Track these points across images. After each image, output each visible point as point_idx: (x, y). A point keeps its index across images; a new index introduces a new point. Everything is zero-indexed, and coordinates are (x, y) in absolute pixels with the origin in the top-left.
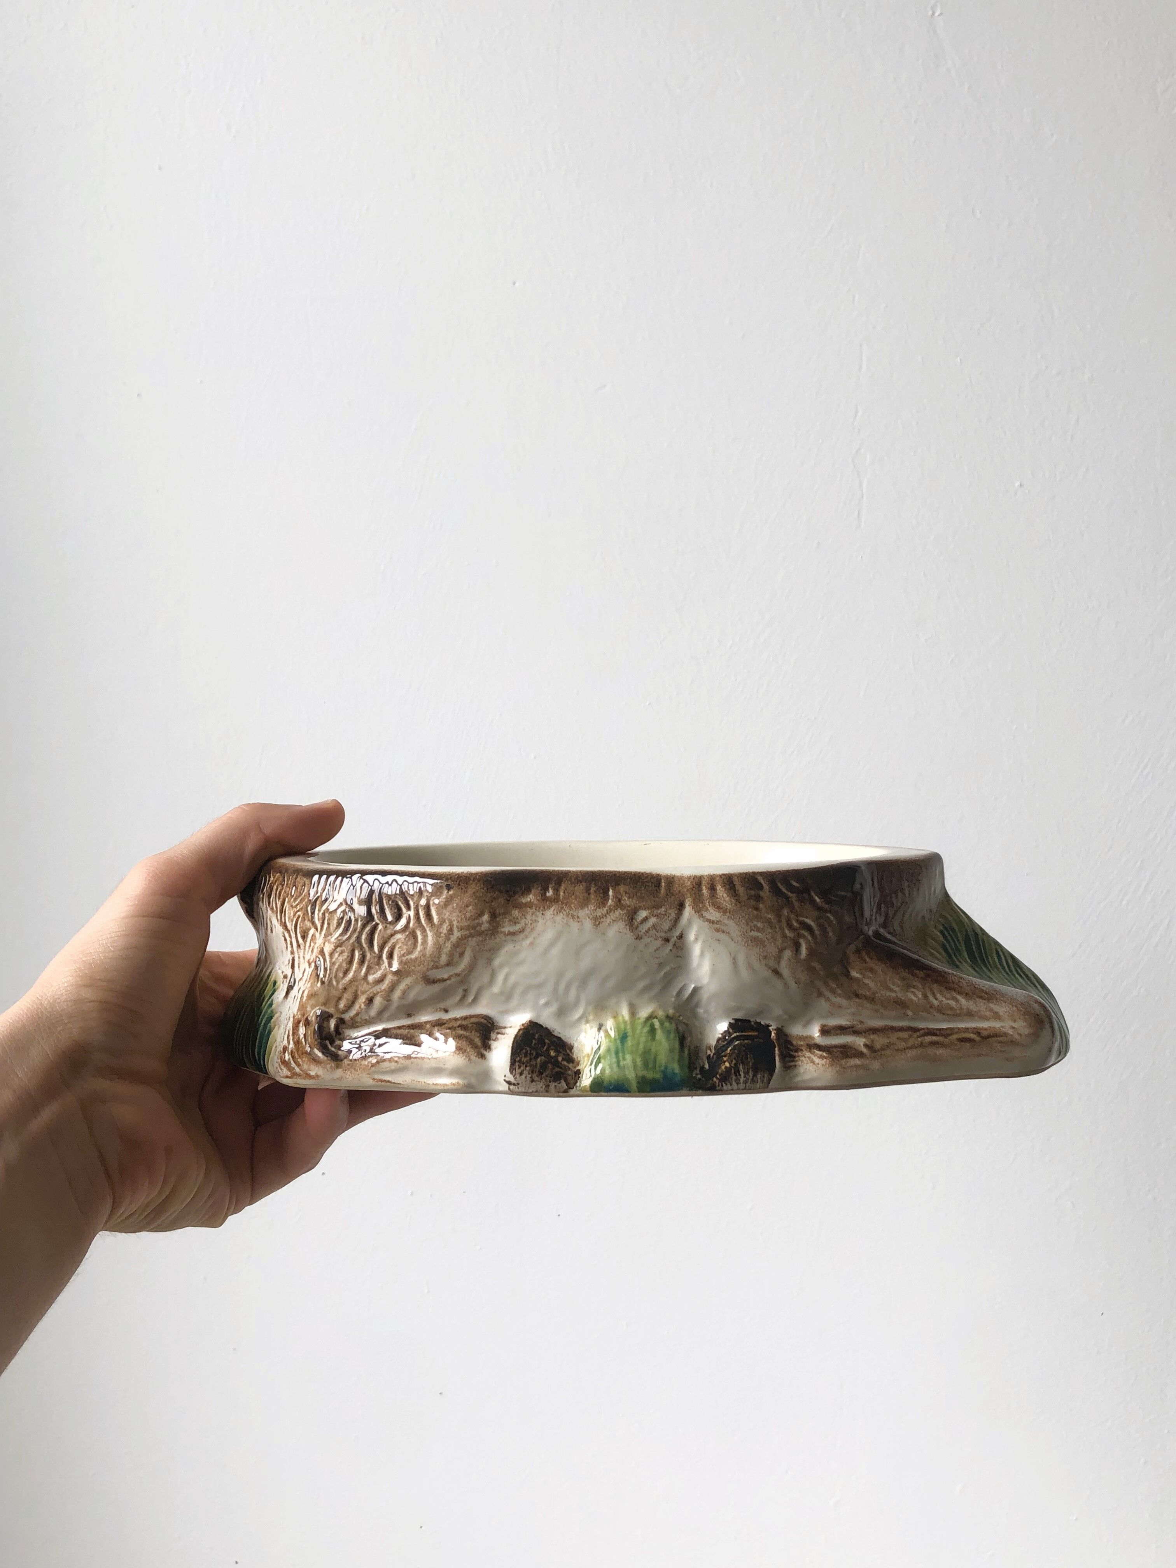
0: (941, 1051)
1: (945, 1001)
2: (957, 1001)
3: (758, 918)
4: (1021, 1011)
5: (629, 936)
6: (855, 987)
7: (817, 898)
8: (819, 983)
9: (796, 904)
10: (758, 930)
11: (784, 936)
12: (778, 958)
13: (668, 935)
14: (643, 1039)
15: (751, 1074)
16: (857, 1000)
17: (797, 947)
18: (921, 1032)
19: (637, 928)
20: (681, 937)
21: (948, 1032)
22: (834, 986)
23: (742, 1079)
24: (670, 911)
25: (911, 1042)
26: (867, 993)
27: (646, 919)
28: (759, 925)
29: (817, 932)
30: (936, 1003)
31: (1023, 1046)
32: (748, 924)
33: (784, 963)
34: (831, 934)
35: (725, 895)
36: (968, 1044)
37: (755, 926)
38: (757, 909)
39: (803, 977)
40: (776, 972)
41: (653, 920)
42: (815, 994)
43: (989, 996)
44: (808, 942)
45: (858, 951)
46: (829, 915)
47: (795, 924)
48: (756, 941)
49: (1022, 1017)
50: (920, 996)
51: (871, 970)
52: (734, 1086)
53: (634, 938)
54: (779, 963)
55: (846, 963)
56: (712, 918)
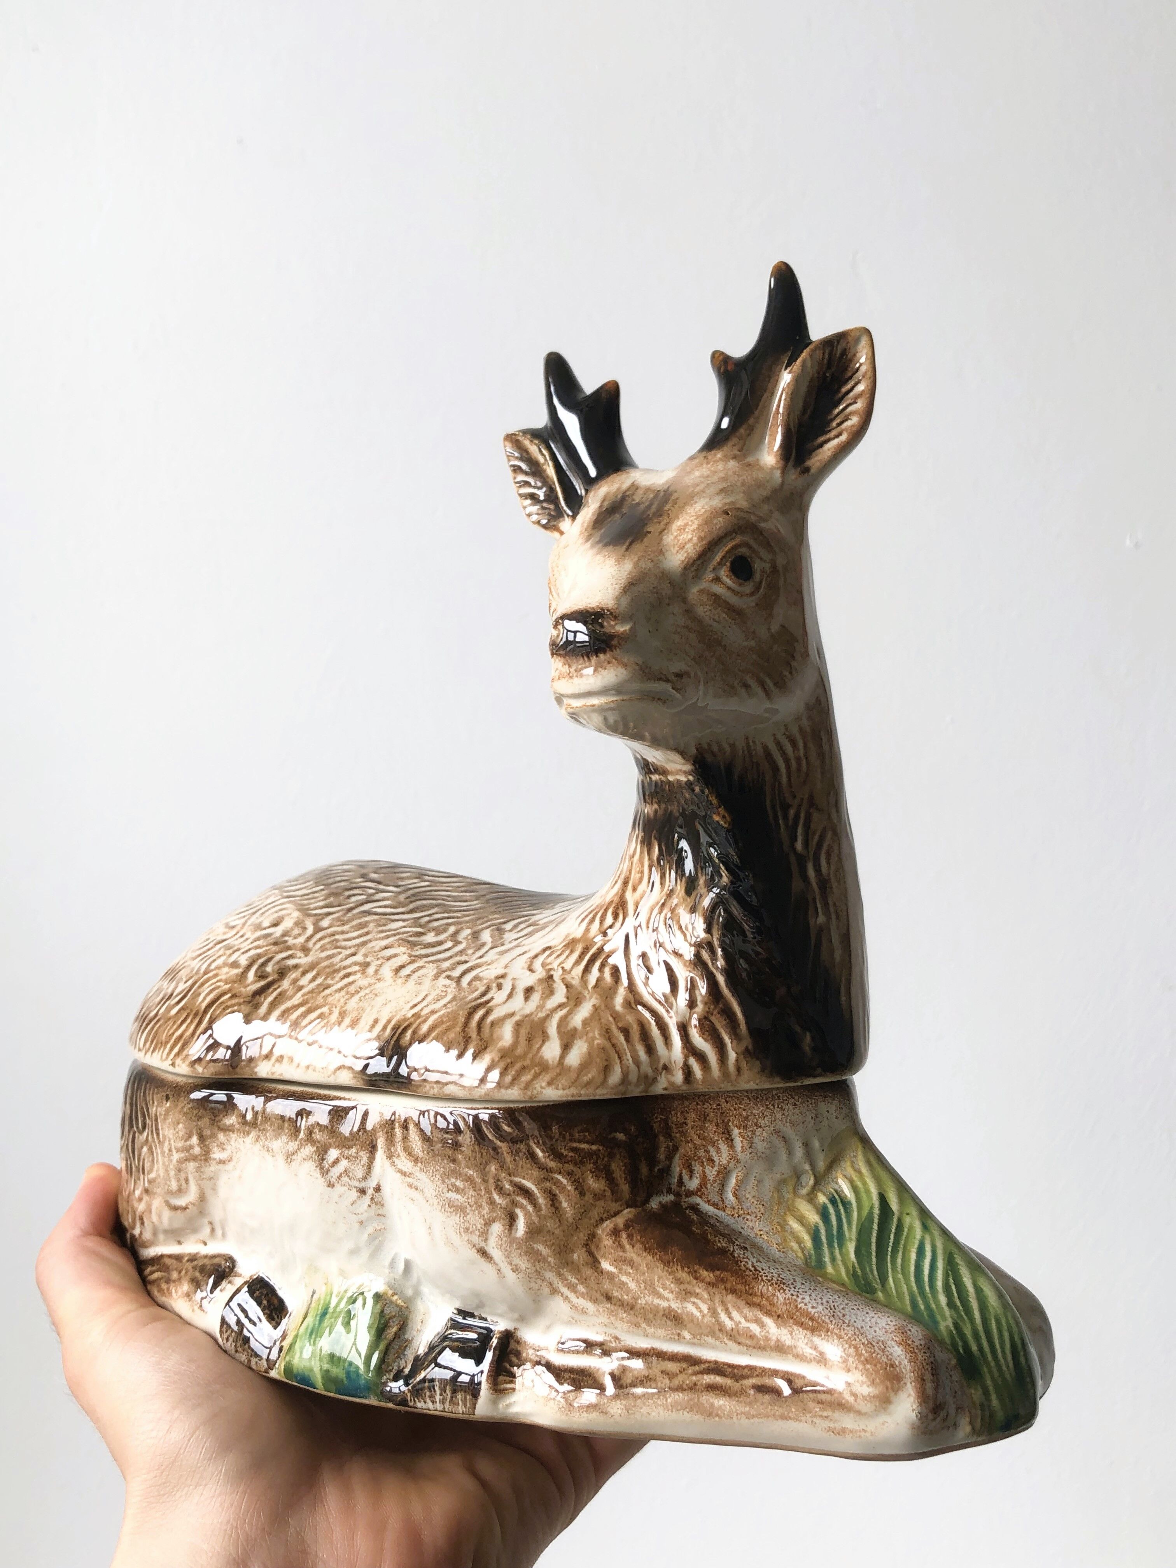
0: (721, 1402)
1: (744, 1324)
2: (762, 1325)
3: (456, 1174)
4: (861, 1355)
5: (320, 1182)
6: (607, 1286)
7: (540, 1154)
8: (550, 1275)
10: (458, 1190)
11: (492, 1202)
12: (485, 1234)
13: (362, 1185)
15: (448, 1392)
16: (609, 1305)
17: (512, 1219)
18: (703, 1366)
19: (328, 1170)
20: (378, 1189)
22: (574, 1280)
23: (438, 1398)
24: (361, 1154)
25: (676, 1382)
26: (626, 1297)
27: (336, 1162)
28: (459, 1183)
29: (541, 1201)
30: (729, 1324)
31: (859, 1413)
32: (444, 1182)
33: (493, 1241)
34: (565, 1204)
35: (417, 1138)
36: (767, 1398)
37: (454, 1185)
38: (454, 1161)
39: (523, 1263)
40: (483, 1253)
41: (344, 1163)
42: (546, 1290)
43: (815, 1326)
44: (527, 1214)
45: (615, 1232)
46: (560, 1177)
47: (507, 1186)
48: (455, 1204)
49: (861, 1367)
50: (706, 1311)
51: (631, 1263)
52: (430, 1405)
53: (326, 1184)
54: (486, 1240)
55: (593, 1248)
56: (405, 1169)
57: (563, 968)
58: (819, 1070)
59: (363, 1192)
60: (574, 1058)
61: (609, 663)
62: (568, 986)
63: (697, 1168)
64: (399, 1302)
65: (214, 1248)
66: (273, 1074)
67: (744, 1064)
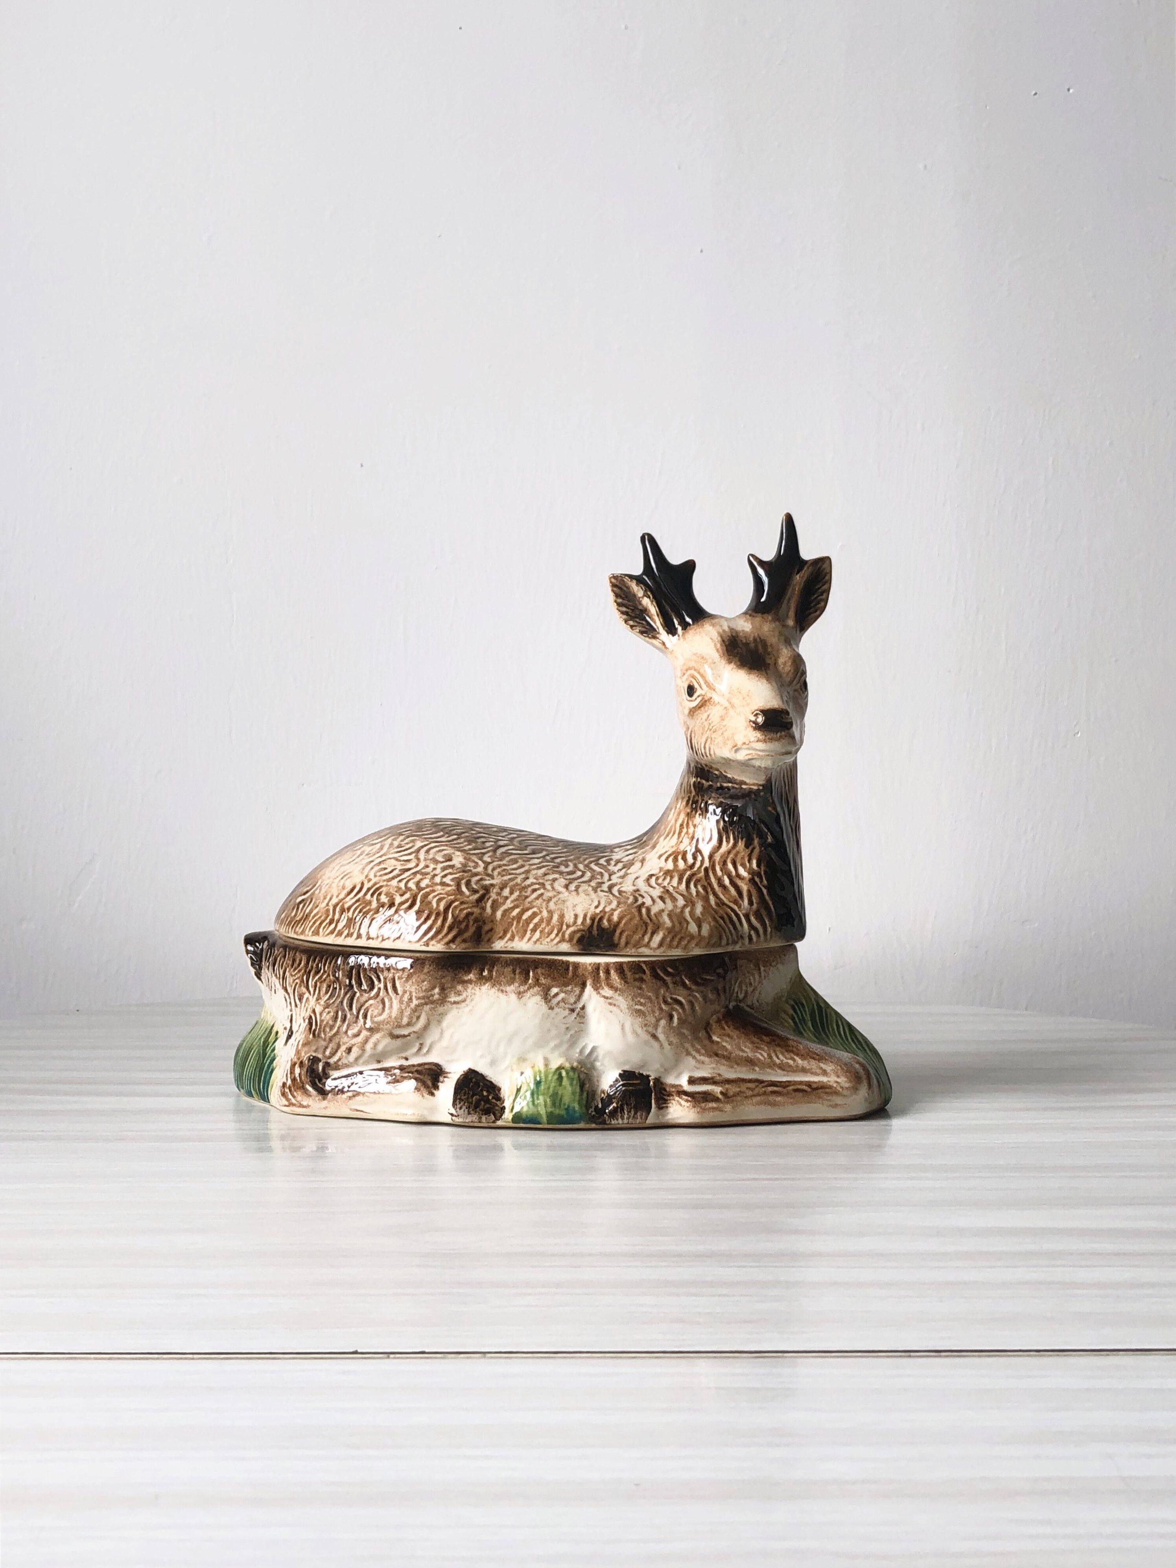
0: (779, 1098)
1: (785, 1061)
2: (794, 1060)
3: (641, 995)
4: (843, 1069)
5: (544, 1007)
6: (715, 1047)
7: (687, 981)
8: (688, 1045)
9: (671, 986)
10: (641, 1004)
11: (661, 1009)
12: (656, 1027)
13: (574, 1006)
14: (553, 1084)
15: (633, 1112)
16: (717, 1058)
17: (671, 1017)
18: (766, 1083)
19: (550, 1000)
20: (583, 1008)
21: (787, 1084)
22: (699, 1047)
23: (626, 1116)
24: (575, 989)
25: (756, 1092)
26: (725, 1053)
27: (557, 995)
28: (642, 1000)
29: (686, 1007)
30: (778, 1061)
31: (845, 1096)
32: (633, 1000)
33: (660, 1030)
34: (697, 1008)
35: (617, 978)
36: (801, 1094)
37: (639, 1001)
38: (640, 988)
39: (675, 1040)
40: (654, 1036)
41: (562, 995)
42: (685, 1053)
43: (820, 1058)
44: (679, 1014)
45: (719, 1021)
46: (697, 994)
47: (669, 1000)
48: (638, 1012)
49: (844, 1074)
50: (766, 1056)
51: (729, 1036)
52: (620, 1121)
53: (548, 1008)
54: (656, 1029)
55: (709, 1030)
56: (607, 995)
57: (672, 886)
59: (573, 1010)
62: (682, 895)
63: (744, 988)
64: (585, 1071)
66: (506, 947)
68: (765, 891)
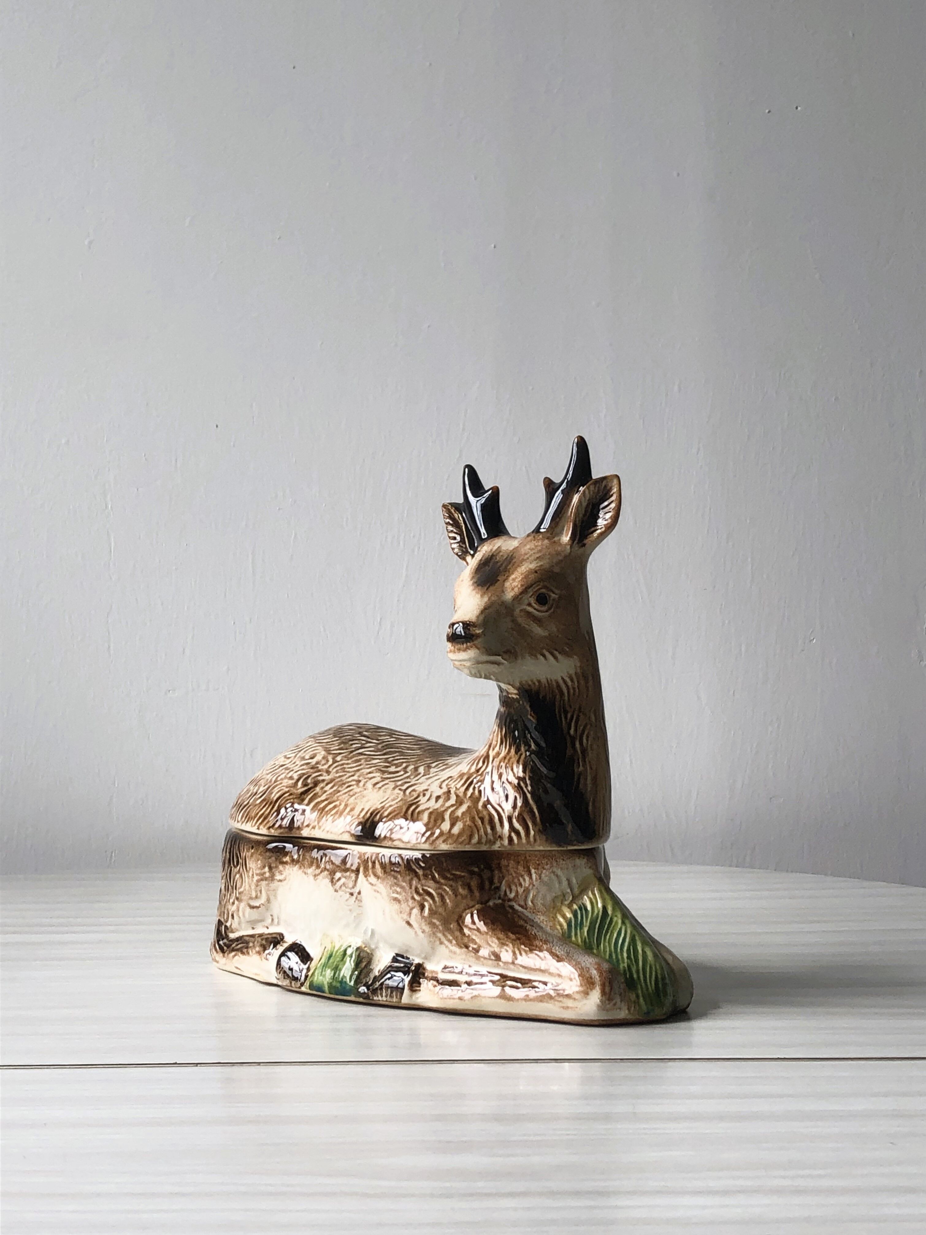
3: (397, 885)
4: (578, 973)
5: (331, 889)
6: (466, 940)
8: (440, 935)
9: (422, 878)
10: (397, 893)
11: (413, 898)
13: (352, 891)
14: (338, 959)
15: (389, 992)
16: (466, 950)
17: (422, 907)
19: (336, 884)
20: (359, 893)
21: (526, 981)
22: (451, 938)
23: (384, 994)
24: (352, 876)
26: (474, 946)
27: (339, 879)
29: (437, 899)
31: (575, 999)
32: (391, 889)
33: (413, 918)
34: (448, 901)
35: (379, 867)
37: (396, 890)
39: (427, 929)
40: (408, 923)
41: (343, 880)
42: (438, 942)
47: (421, 891)
48: (395, 899)
49: (578, 978)
51: (478, 930)
52: (380, 998)
53: (334, 891)
54: (410, 917)
55: (460, 922)
56: (373, 883)
57: (456, 787)
58: (575, 842)
59: (352, 894)
60: (456, 830)
61: (472, 647)
62: (457, 796)
63: (513, 887)
64: (368, 951)
65: (273, 930)
66: (310, 834)
67: (538, 837)
68: (529, 796)
